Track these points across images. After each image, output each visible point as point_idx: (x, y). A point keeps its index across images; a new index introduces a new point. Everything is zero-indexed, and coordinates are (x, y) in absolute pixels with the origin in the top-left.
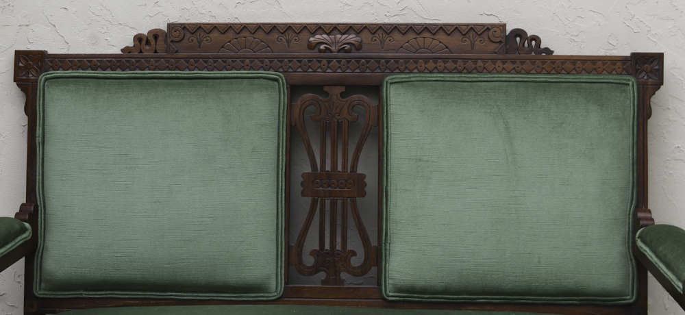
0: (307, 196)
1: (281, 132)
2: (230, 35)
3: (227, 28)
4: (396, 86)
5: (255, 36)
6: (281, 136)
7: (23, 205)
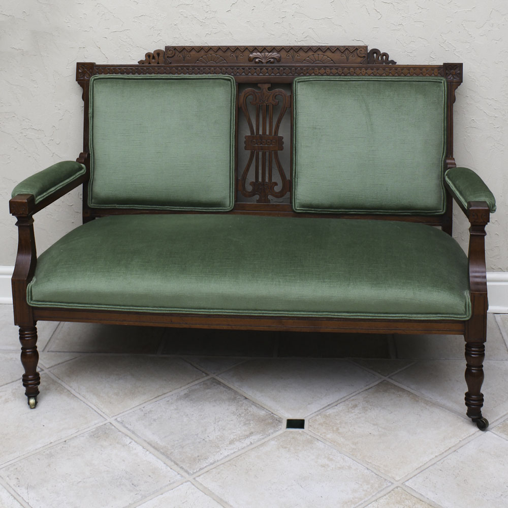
0: (248, 150)
1: (232, 111)
2: (202, 52)
3: (200, 49)
4: (301, 83)
5: (217, 53)
6: (232, 114)
7: (81, 154)
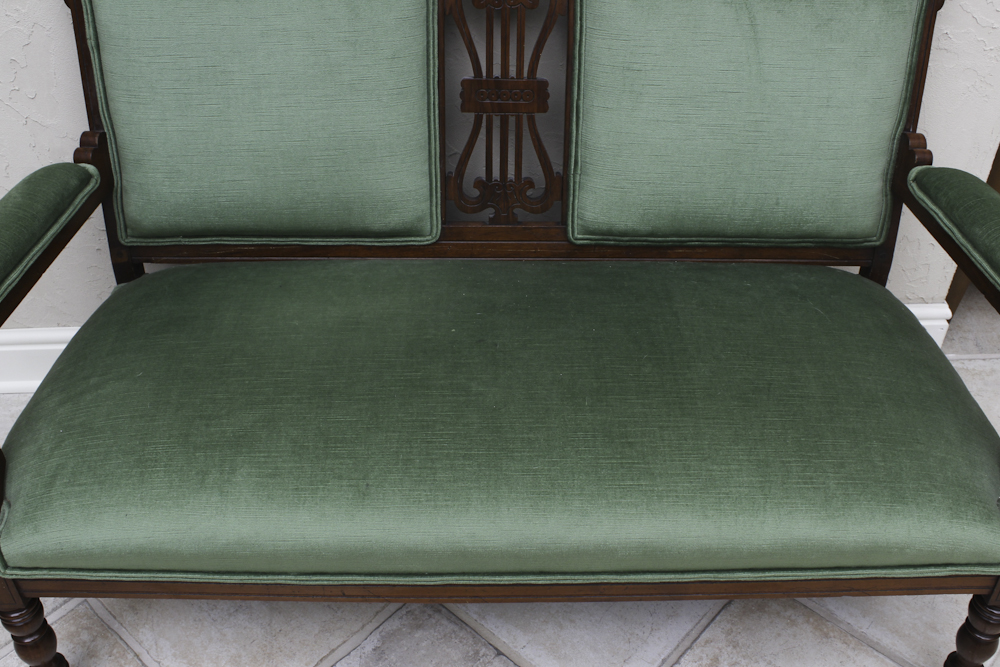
0: (469, 111)
1: (431, 26)
6: (431, 31)
7: (84, 134)
